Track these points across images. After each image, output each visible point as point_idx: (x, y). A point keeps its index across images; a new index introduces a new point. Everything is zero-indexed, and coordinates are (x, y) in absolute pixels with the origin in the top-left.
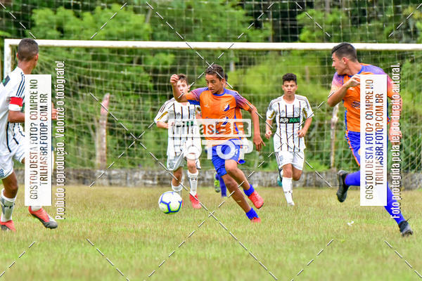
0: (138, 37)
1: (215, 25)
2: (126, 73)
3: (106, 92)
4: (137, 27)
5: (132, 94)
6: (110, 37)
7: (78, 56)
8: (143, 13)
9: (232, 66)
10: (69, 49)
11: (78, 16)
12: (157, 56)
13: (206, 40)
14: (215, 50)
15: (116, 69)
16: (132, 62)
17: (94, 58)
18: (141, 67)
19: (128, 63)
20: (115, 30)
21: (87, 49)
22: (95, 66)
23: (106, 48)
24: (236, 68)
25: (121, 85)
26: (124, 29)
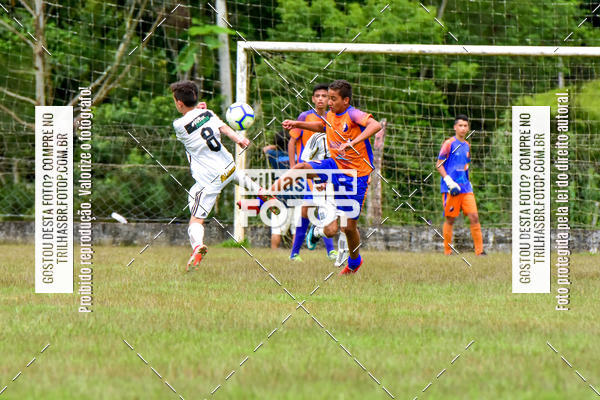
0: (426, 39)
1: (536, 21)
2: (410, 91)
3: (382, 116)
4: (426, 25)
5: (419, 119)
6: (387, 38)
7: (342, 66)
8: (434, 5)
9: (561, 80)
10: (328, 55)
11: (342, 9)
12: (454, 65)
13: (523, 43)
14: (537, 58)
15: (396, 84)
16: (418, 75)
17: (364, 69)
18: (430, 82)
19: (412, 75)
20: (394, 29)
21: (355, 56)
22: (366, 80)
23: (381, 54)
24: (566, 84)
25: (403, 106)
26: (407, 27)
